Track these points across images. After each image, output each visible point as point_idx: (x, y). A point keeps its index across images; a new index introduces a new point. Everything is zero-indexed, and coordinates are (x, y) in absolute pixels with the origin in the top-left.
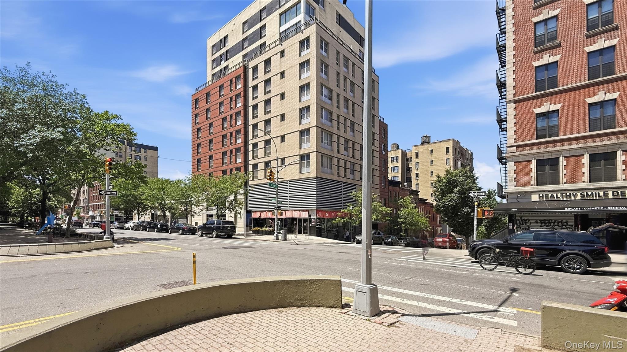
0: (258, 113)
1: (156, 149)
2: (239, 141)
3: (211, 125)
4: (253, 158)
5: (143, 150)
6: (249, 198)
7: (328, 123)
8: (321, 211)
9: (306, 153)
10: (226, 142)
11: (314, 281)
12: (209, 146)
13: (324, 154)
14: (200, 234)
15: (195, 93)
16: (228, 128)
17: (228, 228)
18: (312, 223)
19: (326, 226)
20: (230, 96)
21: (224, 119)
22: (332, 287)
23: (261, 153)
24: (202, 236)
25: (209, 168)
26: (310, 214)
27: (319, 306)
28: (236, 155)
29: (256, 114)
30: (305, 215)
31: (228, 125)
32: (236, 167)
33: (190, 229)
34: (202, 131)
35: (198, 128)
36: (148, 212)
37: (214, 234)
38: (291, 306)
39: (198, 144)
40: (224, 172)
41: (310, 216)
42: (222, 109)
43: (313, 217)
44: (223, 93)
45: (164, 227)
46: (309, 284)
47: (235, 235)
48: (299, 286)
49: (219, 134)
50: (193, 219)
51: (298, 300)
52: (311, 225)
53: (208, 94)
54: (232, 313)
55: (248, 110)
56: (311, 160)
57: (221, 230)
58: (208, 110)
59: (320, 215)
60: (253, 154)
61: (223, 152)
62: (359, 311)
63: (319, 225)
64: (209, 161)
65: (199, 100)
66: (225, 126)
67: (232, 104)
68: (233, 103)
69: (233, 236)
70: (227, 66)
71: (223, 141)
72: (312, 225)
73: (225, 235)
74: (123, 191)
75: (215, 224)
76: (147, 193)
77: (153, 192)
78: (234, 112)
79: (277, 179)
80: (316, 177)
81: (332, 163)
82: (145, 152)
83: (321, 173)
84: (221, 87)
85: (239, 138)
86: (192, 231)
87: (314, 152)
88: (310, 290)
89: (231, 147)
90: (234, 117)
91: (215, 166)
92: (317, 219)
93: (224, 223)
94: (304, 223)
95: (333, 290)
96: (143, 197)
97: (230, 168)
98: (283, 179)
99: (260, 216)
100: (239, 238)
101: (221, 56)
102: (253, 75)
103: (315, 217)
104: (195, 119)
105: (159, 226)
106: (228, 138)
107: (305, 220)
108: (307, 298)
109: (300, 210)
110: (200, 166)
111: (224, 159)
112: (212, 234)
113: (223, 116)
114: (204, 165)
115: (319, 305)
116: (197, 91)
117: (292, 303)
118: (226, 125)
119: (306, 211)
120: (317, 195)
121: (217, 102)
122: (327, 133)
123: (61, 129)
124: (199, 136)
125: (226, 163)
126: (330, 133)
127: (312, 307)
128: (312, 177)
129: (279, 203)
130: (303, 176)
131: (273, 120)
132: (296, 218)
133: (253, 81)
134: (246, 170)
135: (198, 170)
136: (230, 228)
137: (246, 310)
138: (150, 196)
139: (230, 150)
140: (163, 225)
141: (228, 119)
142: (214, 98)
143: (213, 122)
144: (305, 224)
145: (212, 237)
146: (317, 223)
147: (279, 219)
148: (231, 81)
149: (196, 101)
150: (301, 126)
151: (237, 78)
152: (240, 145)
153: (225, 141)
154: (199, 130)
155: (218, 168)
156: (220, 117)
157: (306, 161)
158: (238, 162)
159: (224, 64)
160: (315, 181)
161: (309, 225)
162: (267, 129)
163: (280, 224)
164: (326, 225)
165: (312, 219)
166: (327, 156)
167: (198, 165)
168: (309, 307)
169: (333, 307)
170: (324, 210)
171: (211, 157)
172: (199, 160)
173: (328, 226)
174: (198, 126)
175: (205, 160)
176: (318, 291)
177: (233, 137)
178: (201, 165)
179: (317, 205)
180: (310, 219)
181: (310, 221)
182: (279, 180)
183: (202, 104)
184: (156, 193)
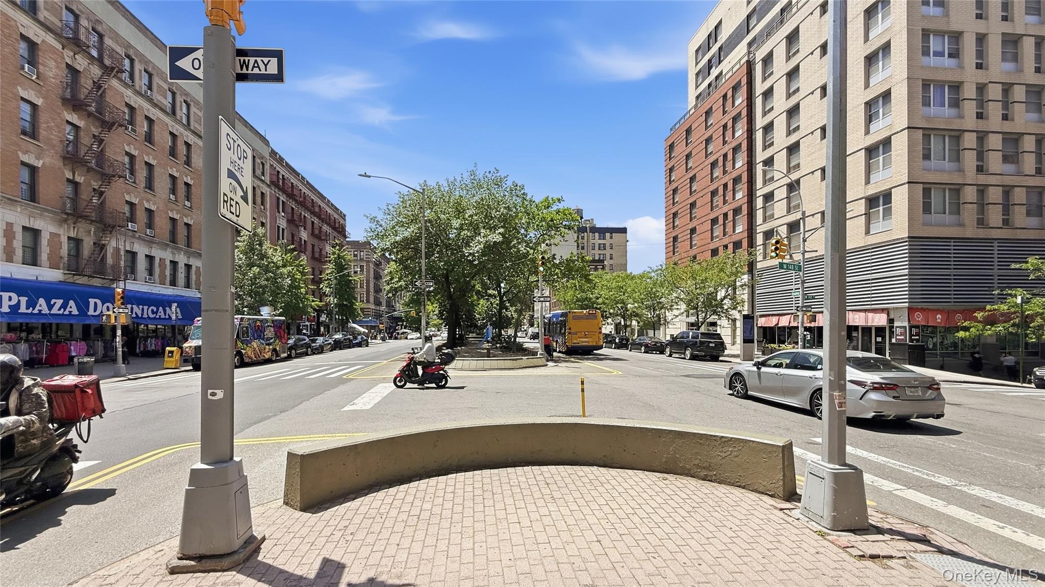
0: (773, 137)
1: (624, 231)
2: (739, 195)
3: (692, 179)
4: (765, 220)
5: (608, 235)
6: (757, 292)
7: (947, 111)
8: (922, 310)
9: (882, 191)
10: (717, 201)
11: (731, 440)
12: (691, 212)
13: (934, 183)
14: (669, 353)
15: (670, 134)
16: (720, 178)
17: (711, 345)
18: (897, 335)
19: (942, 342)
20: (723, 123)
21: (714, 165)
22: (764, 456)
23: (779, 208)
24: (670, 355)
25: (691, 248)
26: (892, 317)
27: (739, 486)
28: (734, 221)
29: (770, 139)
30: (880, 320)
31: (720, 172)
32: (734, 240)
33: (655, 345)
34: (679, 192)
35: (673, 188)
36: (610, 320)
37: (688, 353)
38: (687, 475)
39: (673, 214)
40: (715, 252)
41: (891, 321)
42: (711, 148)
43: (901, 323)
44: (711, 122)
45: (624, 342)
46: (720, 444)
47: (722, 356)
48: (700, 444)
49: (706, 191)
50: (667, 329)
51: (698, 466)
52: (894, 341)
53: (688, 132)
54: (592, 465)
55: (755, 137)
56: (893, 205)
57: (699, 347)
58: (688, 157)
59: (919, 318)
60: (765, 213)
61: (711, 220)
62: (810, 513)
63: (917, 340)
64: (691, 238)
65: (675, 145)
66: (715, 176)
67: (726, 135)
68: (729, 133)
69: (720, 359)
70: (721, 73)
71: (712, 201)
72: (896, 339)
73: (705, 356)
74: (579, 294)
75: (689, 337)
76: (603, 295)
77: (611, 293)
78: (730, 147)
79: (803, 254)
80: (908, 237)
81: (959, 200)
82: (611, 238)
83: (925, 228)
84: (708, 113)
85: (738, 191)
86: (659, 348)
87: (904, 184)
88: (721, 454)
89: (725, 209)
90: (730, 156)
91: (699, 244)
92: (911, 327)
93: (703, 336)
94: (876, 336)
95: (766, 461)
96: (600, 300)
97: (724, 244)
98: (817, 251)
99: (778, 324)
100: (731, 362)
101: (710, 61)
102: (764, 72)
103: (906, 324)
104: (670, 175)
105: (617, 340)
106: (719, 195)
107: (880, 331)
108: (716, 467)
109: (865, 311)
110: (677, 247)
111: (714, 231)
112: (684, 354)
113: (712, 159)
114: (683, 245)
115: (739, 484)
116: (672, 132)
117: (689, 470)
118: (717, 173)
119: (883, 310)
120: (910, 275)
121: (702, 139)
122: (944, 136)
123: (501, 230)
124: (675, 201)
125: (717, 237)
126: (953, 133)
127: (725, 484)
128: (898, 239)
129: (807, 299)
130: (872, 240)
131: (802, 143)
132: (857, 327)
133: (765, 83)
134: (752, 243)
135: (674, 254)
136: (714, 345)
137: (613, 465)
138: (607, 299)
139: (724, 214)
140: (622, 340)
141: (721, 163)
142: (699, 135)
143: (695, 174)
144: (879, 339)
145: (685, 358)
146: (911, 335)
147: (806, 329)
148: (725, 96)
149: (671, 147)
150: (868, 137)
151: (735, 88)
152: (740, 203)
153: (715, 201)
154: (675, 191)
155: (705, 247)
156: (706, 163)
157: (881, 208)
158: (737, 232)
159: (715, 72)
160: (905, 247)
161: (890, 340)
162: (791, 161)
163: (809, 337)
164: (939, 341)
165: (897, 327)
166: (944, 186)
167: (674, 245)
168: (719, 483)
169: (766, 494)
170: (931, 307)
171: (693, 231)
172: (675, 239)
173: (946, 342)
174: (674, 186)
175: (684, 236)
176: (736, 459)
177: (728, 190)
178: (678, 245)
179: (909, 298)
180: (891, 328)
181: (891, 332)
182: (807, 255)
183: (680, 150)
184: (614, 294)
